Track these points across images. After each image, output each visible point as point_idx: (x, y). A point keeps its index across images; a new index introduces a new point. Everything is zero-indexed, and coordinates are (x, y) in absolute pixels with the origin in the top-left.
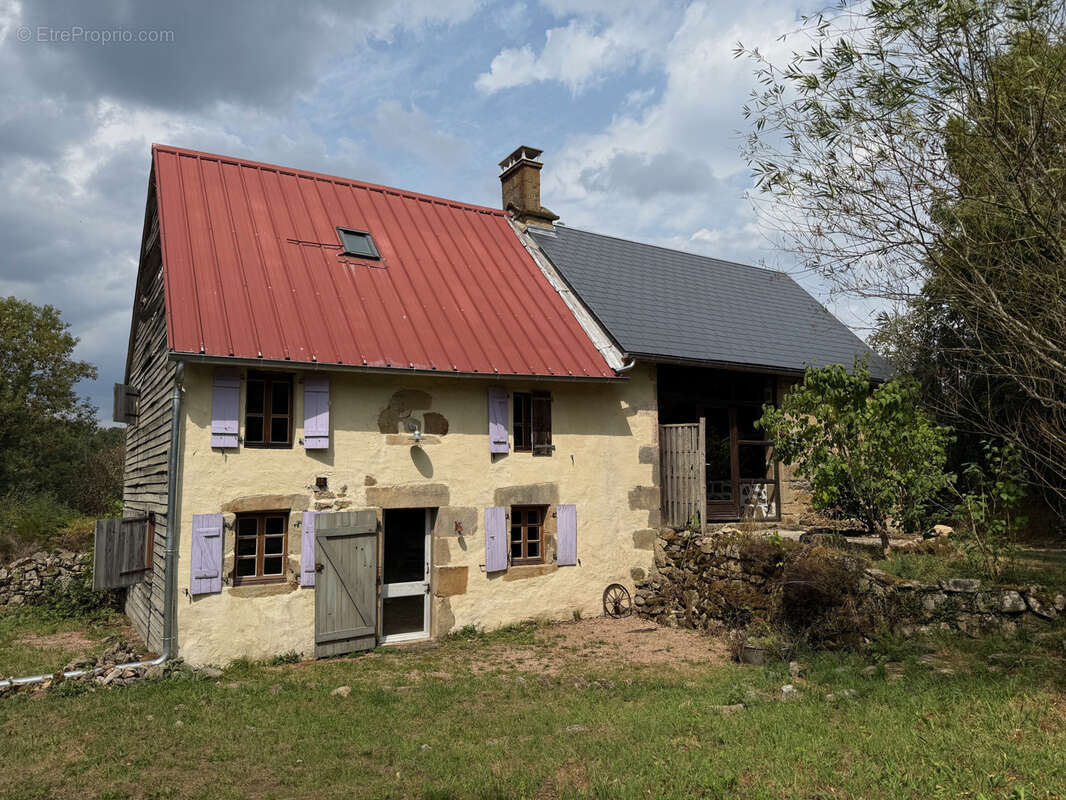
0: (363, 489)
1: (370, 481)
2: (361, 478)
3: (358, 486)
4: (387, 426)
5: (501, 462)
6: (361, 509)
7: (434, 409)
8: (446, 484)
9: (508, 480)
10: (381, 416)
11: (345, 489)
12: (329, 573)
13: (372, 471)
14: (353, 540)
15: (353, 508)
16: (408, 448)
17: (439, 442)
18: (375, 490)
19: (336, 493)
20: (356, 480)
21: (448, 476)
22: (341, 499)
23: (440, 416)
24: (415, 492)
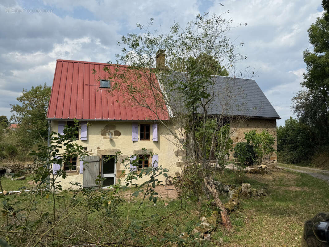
0: (96, 150)
1: (98, 148)
2: (96, 147)
3: (95, 149)
4: (103, 134)
5: (136, 143)
6: (96, 155)
7: (117, 129)
8: (119, 149)
9: (138, 148)
10: (102, 132)
11: (92, 150)
12: (87, 171)
13: (99, 146)
14: (93, 163)
15: (94, 155)
16: (109, 140)
17: (118, 138)
18: (100, 150)
19: (89, 151)
20: (95, 148)
21: (120, 147)
22: (90, 153)
23: (118, 131)
24: (111, 151)
